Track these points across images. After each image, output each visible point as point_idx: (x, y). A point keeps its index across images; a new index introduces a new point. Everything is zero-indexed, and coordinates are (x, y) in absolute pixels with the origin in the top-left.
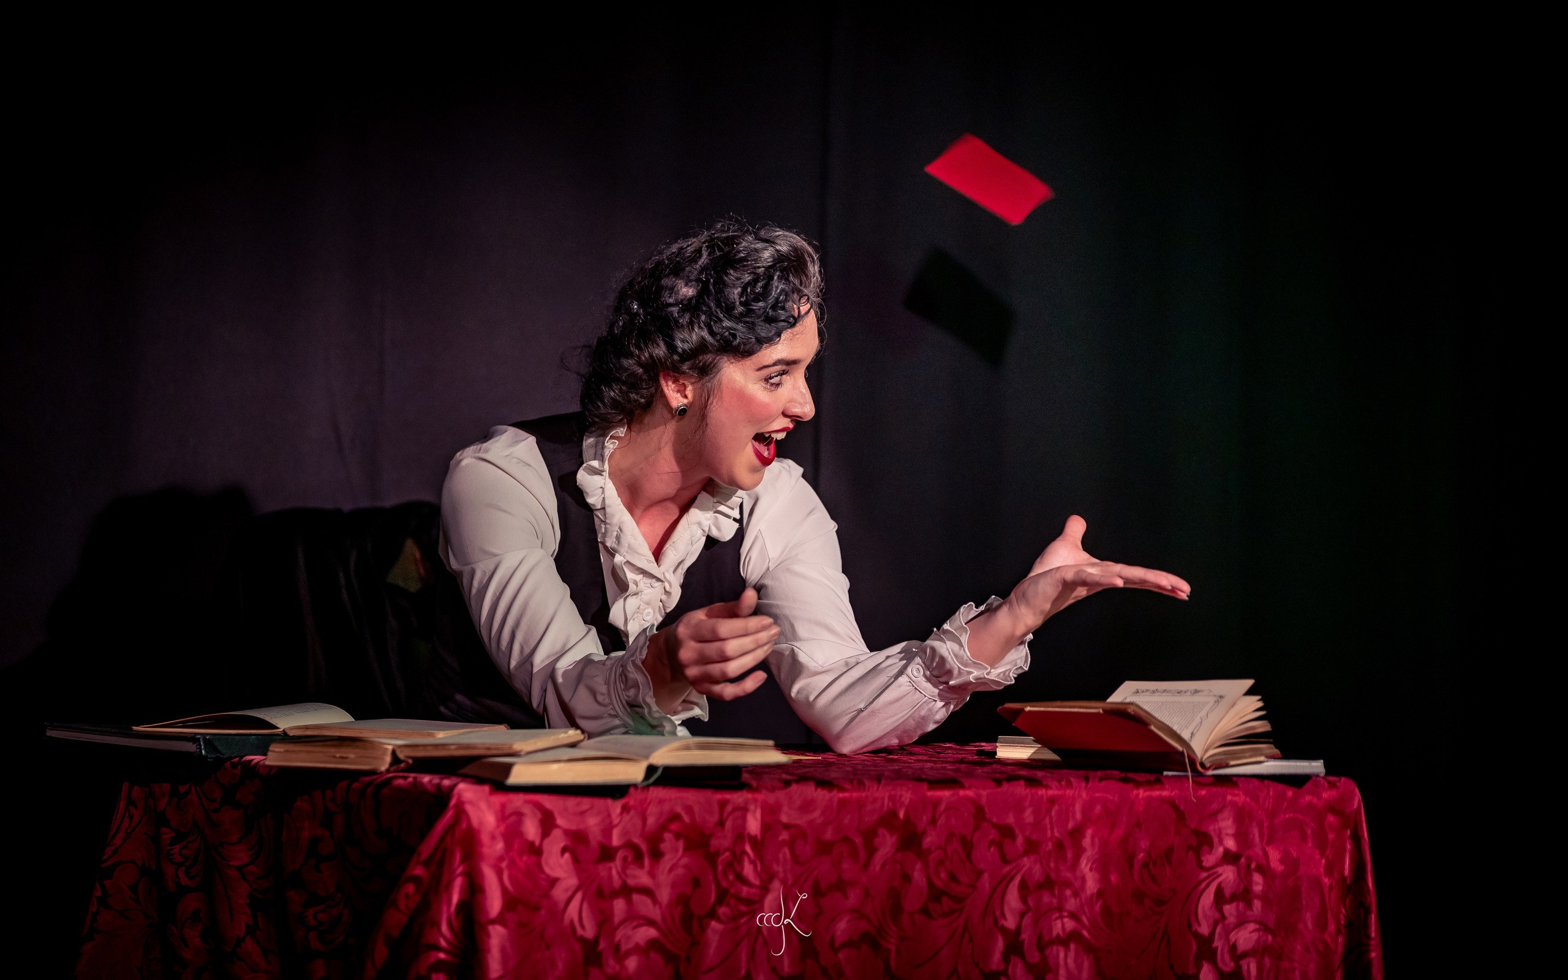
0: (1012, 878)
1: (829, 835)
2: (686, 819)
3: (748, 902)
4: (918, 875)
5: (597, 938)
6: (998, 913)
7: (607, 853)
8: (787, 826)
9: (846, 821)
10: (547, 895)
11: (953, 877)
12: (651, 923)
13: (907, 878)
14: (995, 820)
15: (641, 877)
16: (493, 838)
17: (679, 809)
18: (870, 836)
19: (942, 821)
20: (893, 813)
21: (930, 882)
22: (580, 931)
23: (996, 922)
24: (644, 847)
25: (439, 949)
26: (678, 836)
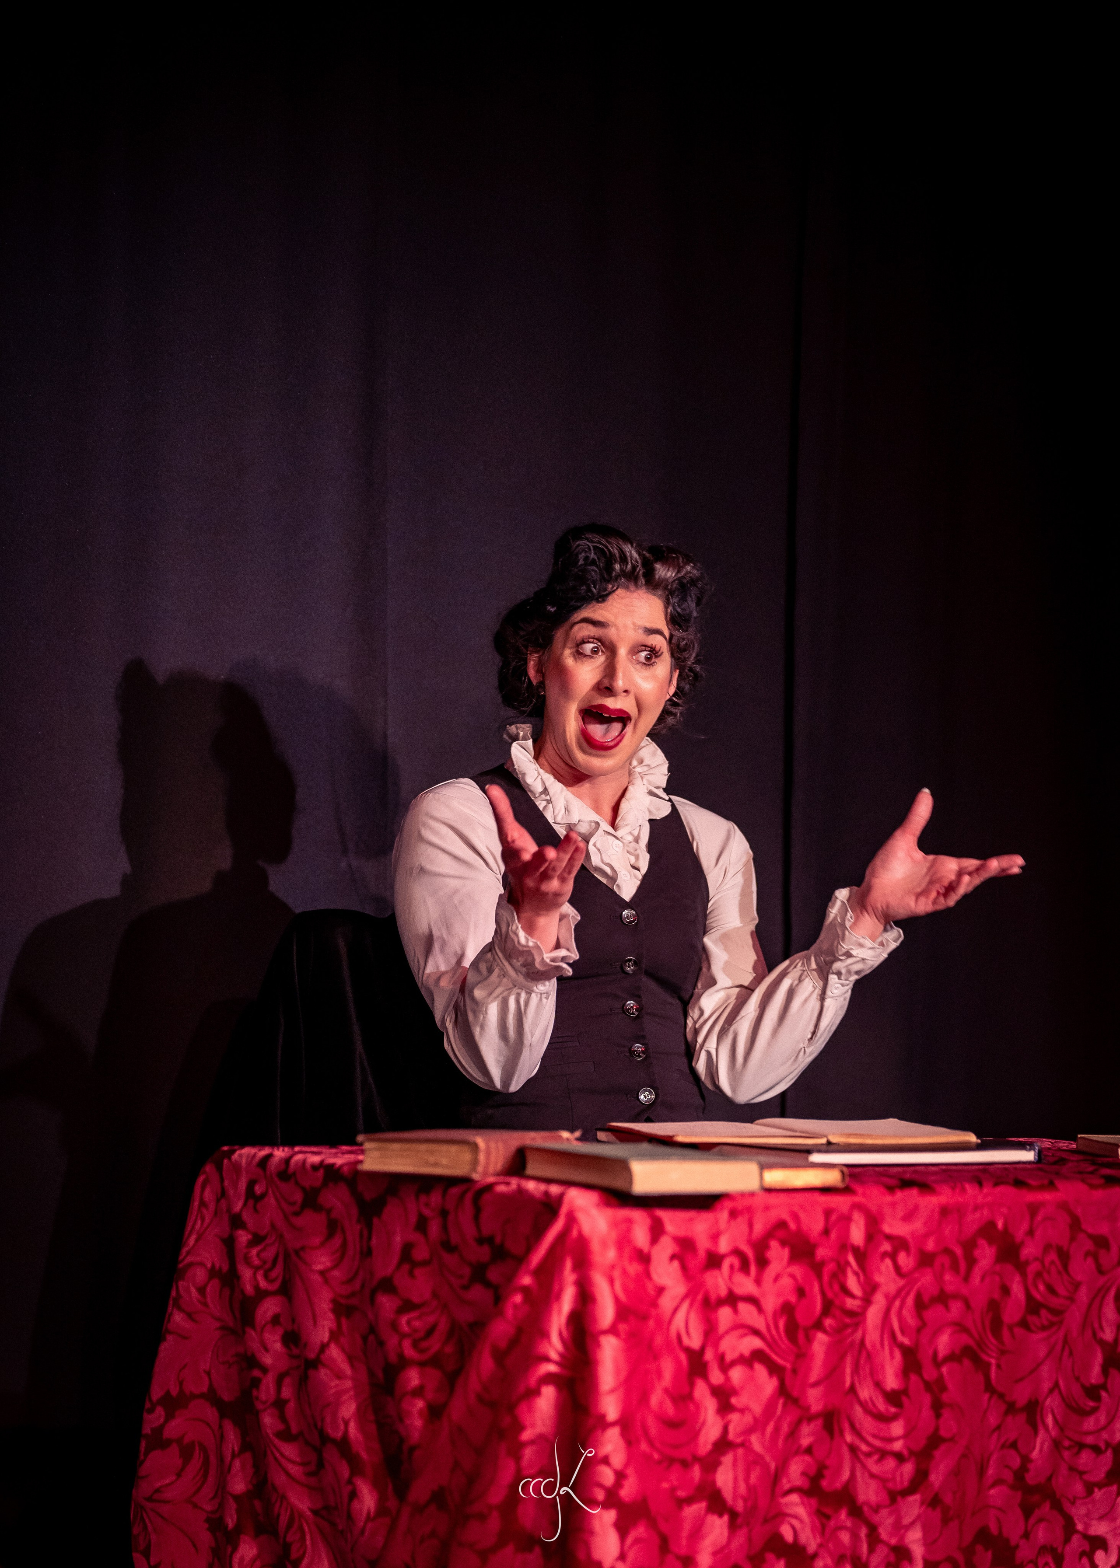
0: (1108, 1290)
1: (930, 1245)
2: (793, 1226)
3: (851, 1313)
4: (1017, 1289)
5: (703, 1349)
6: (1096, 1325)
7: (714, 1261)
8: (889, 1238)
9: (947, 1232)
10: (654, 1304)
11: (1051, 1289)
12: (756, 1332)
13: (1006, 1290)
14: (1090, 1231)
15: (745, 1285)
16: (604, 1244)
17: (786, 1216)
18: (969, 1246)
19: (1038, 1232)
20: (992, 1224)
21: (1029, 1296)
22: (686, 1341)
23: (1094, 1334)
24: (750, 1253)
25: (547, 1359)
26: (783, 1244)
